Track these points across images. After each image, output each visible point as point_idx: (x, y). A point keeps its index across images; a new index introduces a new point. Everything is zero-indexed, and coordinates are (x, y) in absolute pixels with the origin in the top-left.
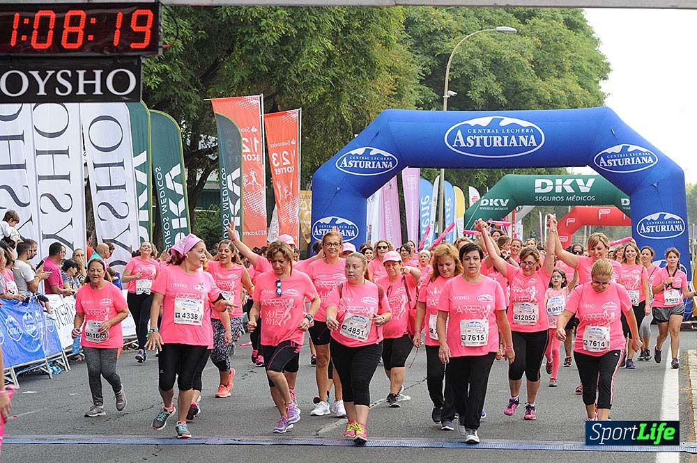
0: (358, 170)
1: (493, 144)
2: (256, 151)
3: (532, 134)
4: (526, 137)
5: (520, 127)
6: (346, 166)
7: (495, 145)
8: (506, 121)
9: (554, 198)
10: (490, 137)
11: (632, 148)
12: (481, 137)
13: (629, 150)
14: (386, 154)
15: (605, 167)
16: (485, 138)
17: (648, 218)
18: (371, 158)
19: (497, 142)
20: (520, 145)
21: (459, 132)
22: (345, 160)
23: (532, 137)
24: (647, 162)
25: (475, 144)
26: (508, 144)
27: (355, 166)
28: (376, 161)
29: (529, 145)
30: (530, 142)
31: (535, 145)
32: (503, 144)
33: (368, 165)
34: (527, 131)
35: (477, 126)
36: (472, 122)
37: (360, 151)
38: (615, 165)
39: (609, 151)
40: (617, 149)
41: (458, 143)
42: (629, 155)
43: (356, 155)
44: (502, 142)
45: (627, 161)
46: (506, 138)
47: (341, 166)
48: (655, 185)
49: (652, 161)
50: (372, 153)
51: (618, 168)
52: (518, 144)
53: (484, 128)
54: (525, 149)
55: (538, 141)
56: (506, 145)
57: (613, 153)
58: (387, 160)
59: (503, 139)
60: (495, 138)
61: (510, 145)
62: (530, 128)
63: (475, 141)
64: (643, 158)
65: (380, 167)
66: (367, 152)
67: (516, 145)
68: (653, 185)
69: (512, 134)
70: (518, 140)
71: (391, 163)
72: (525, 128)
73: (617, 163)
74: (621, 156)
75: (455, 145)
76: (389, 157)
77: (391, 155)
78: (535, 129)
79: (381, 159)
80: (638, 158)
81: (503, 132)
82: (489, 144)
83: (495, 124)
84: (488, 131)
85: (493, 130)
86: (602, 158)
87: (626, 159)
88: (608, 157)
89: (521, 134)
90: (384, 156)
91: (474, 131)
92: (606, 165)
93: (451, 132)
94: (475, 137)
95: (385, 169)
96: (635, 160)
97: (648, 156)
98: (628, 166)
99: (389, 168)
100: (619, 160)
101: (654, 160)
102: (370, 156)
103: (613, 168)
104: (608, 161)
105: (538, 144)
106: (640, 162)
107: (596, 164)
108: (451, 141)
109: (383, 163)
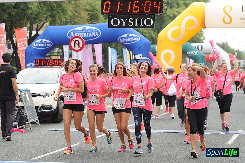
0: (39, 47)
1: (83, 36)
3: (96, 32)
4: (95, 33)
5: (93, 30)
6: (35, 46)
7: (84, 36)
8: (88, 28)
11: (131, 35)
12: (79, 34)
13: (130, 36)
15: (122, 42)
16: (81, 34)
18: (43, 43)
19: (85, 35)
20: (93, 36)
21: (72, 32)
22: (35, 44)
23: (97, 33)
24: (136, 40)
27: (38, 46)
28: (45, 44)
29: (96, 36)
30: (96, 35)
31: (98, 35)
33: (42, 45)
35: (78, 30)
36: (76, 29)
37: (39, 40)
38: (125, 41)
39: (123, 36)
40: (125, 36)
41: (72, 36)
42: (130, 37)
43: (38, 42)
45: (129, 40)
46: (88, 33)
47: (33, 46)
48: (139, 47)
49: (138, 39)
50: (43, 41)
51: (126, 42)
53: (80, 30)
54: (94, 37)
55: (99, 34)
56: (88, 36)
57: (124, 37)
58: (49, 43)
60: (84, 34)
61: (89, 36)
62: (96, 30)
63: (77, 35)
64: (134, 38)
65: (46, 46)
67: (91, 36)
68: (138, 48)
69: (90, 32)
70: (92, 34)
71: (50, 44)
72: (94, 30)
73: (126, 40)
74: (127, 38)
75: (71, 37)
76: (49, 42)
77: (49, 41)
78: (97, 30)
79: (47, 43)
80: (133, 38)
81: (87, 31)
82: (82, 36)
83: (84, 29)
84: (82, 31)
85: (83, 31)
86: (121, 39)
87: (129, 39)
88: (123, 38)
89: (93, 32)
90: (47, 42)
91: (77, 32)
92: (122, 41)
93: (69, 33)
94: (77, 34)
95: (48, 46)
96: (132, 39)
97: (136, 37)
98: (130, 41)
99: (50, 46)
100: (126, 39)
101: (138, 38)
102: (43, 42)
103: (124, 42)
104: (123, 40)
105: (99, 35)
106: (133, 40)
107: (119, 41)
108: (69, 36)
109: (47, 44)
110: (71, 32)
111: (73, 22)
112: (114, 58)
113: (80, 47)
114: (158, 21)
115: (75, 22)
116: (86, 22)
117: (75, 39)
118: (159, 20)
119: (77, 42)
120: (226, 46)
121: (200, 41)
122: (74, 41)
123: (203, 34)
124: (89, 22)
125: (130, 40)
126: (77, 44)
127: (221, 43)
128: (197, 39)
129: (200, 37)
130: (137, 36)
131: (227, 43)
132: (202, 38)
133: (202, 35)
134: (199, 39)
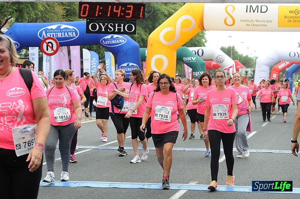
1: (58, 36)
3: (74, 31)
4: (72, 33)
5: (69, 29)
7: (59, 37)
8: (63, 26)
10: (57, 33)
12: (53, 33)
13: (114, 37)
16: (55, 34)
17: (123, 65)
19: (59, 35)
20: (69, 36)
21: (44, 31)
23: (74, 33)
24: (121, 42)
25: (51, 36)
26: (64, 36)
29: (73, 36)
30: (73, 35)
31: (75, 36)
32: (62, 36)
34: (72, 30)
35: (51, 29)
36: (49, 27)
38: (109, 43)
40: (109, 37)
41: (44, 36)
42: (114, 39)
44: (62, 35)
45: (113, 42)
46: (63, 33)
48: (125, 51)
49: (124, 41)
51: (110, 45)
52: (68, 36)
53: (54, 29)
54: (71, 38)
56: (63, 36)
57: (107, 39)
59: (62, 34)
60: (59, 33)
61: (65, 37)
62: (73, 29)
63: (50, 35)
64: (120, 40)
67: (67, 36)
68: (124, 51)
69: (66, 32)
70: (68, 34)
71: (16, 46)
72: (71, 29)
73: (109, 42)
74: (111, 39)
75: (42, 37)
77: (16, 42)
78: (75, 29)
80: (118, 40)
81: (62, 31)
82: (56, 36)
83: (59, 28)
84: (56, 31)
85: (58, 31)
86: (103, 41)
87: (113, 41)
88: (105, 40)
89: (69, 32)
91: (50, 31)
92: (105, 44)
93: (40, 32)
94: (50, 33)
96: (117, 41)
97: (122, 39)
98: (114, 44)
100: (110, 41)
101: (125, 41)
103: (108, 45)
104: (106, 42)
105: (77, 36)
106: (118, 42)
107: (102, 44)
108: (41, 36)
110: (42, 31)
111: (44, 18)
112: (95, 64)
113: (53, 50)
114: (150, 20)
115: (47, 18)
116: (61, 19)
118: (151, 18)
119: (50, 44)
120: (232, 51)
121: (201, 44)
122: (46, 42)
123: (205, 36)
124: (64, 19)
125: (115, 42)
126: (50, 47)
127: (227, 48)
128: (198, 42)
129: (200, 39)
130: (122, 37)
131: (233, 47)
132: (204, 41)
133: (203, 37)
134: (200, 42)
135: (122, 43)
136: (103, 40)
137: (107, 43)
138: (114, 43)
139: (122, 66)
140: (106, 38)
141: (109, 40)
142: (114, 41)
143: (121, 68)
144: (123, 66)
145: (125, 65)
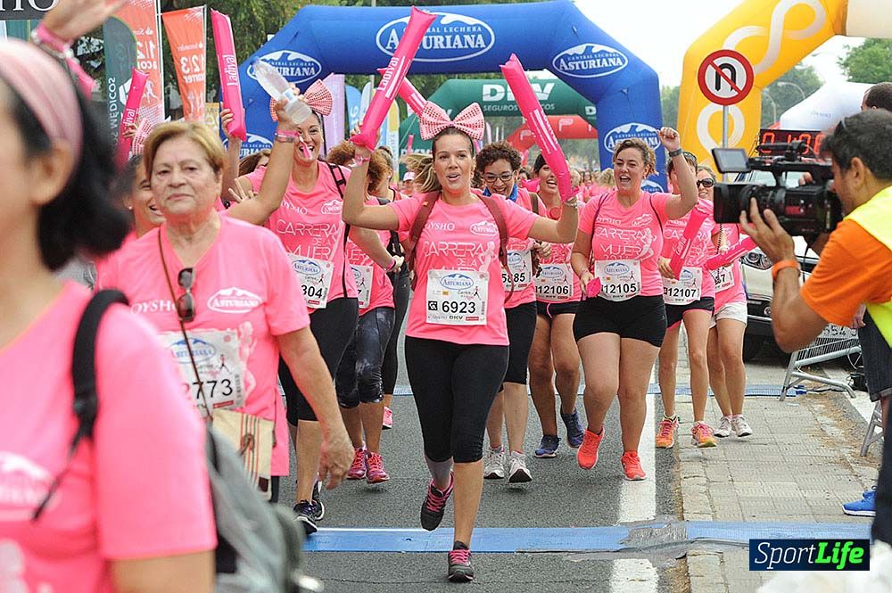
1: (433, 45)
2: (153, 57)
3: (479, 33)
4: (473, 36)
5: (466, 25)
7: (436, 47)
8: (449, 18)
9: (505, 108)
10: (431, 37)
11: (597, 48)
13: (594, 51)
14: (307, 59)
15: (566, 71)
16: (425, 38)
17: (618, 130)
18: (289, 64)
19: (438, 43)
20: (466, 47)
21: (394, 31)
23: (480, 36)
24: (614, 64)
26: (452, 45)
28: (296, 67)
29: (477, 46)
30: (477, 43)
31: (483, 45)
32: (446, 45)
33: (286, 71)
34: (474, 29)
37: (276, 55)
38: (578, 68)
39: (570, 52)
40: (579, 49)
41: (393, 45)
42: (594, 56)
43: (271, 60)
44: (445, 43)
45: (592, 64)
46: (448, 38)
47: (253, 73)
48: (625, 91)
49: (621, 64)
50: (290, 58)
51: (581, 72)
52: (464, 45)
54: (471, 51)
55: (487, 42)
56: (449, 46)
57: (575, 55)
58: (309, 66)
59: (445, 39)
60: (436, 38)
61: (454, 47)
62: (477, 26)
64: (610, 60)
65: (300, 74)
66: (285, 56)
67: (460, 46)
68: (622, 91)
69: (456, 34)
70: (463, 40)
71: (313, 69)
72: (471, 26)
73: (580, 65)
74: (584, 57)
75: (389, 47)
76: (311, 62)
77: (313, 60)
78: (483, 27)
79: (302, 64)
80: (604, 60)
81: (445, 31)
82: (428, 45)
83: (436, 21)
85: (434, 30)
86: (562, 60)
87: (590, 61)
88: (569, 59)
89: (466, 33)
90: (304, 62)
92: (566, 68)
93: (383, 33)
95: (306, 77)
96: (601, 62)
97: (616, 58)
98: (594, 69)
99: (312, 75)
100: (583, 62)
101: (623, 62)
102: (288, 62)
103: (575, 72)
104: (569, 64)
105: (487, 45)
106: (606, 65)
107: (556, 68)
108: (384, 43)
109: (304, 69)
110: (390, 31)
113: (737, 89)
117: (718, 62)
119: (727, 72)
125: (596, 64)
126: (726, 78)
130: (616, 51)
135: (616, 67)
136: (561, 57)
137: (573, 68)
138: (595, 67)
139: (615, 133)
140: (571, 54)
141: (580, 60)
142: (594, 62)
143: (611, 138)
144: (618, 132)
145: (626, 128)
